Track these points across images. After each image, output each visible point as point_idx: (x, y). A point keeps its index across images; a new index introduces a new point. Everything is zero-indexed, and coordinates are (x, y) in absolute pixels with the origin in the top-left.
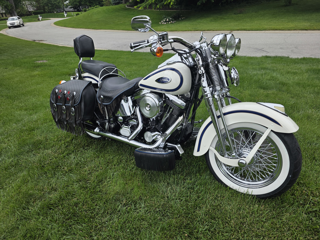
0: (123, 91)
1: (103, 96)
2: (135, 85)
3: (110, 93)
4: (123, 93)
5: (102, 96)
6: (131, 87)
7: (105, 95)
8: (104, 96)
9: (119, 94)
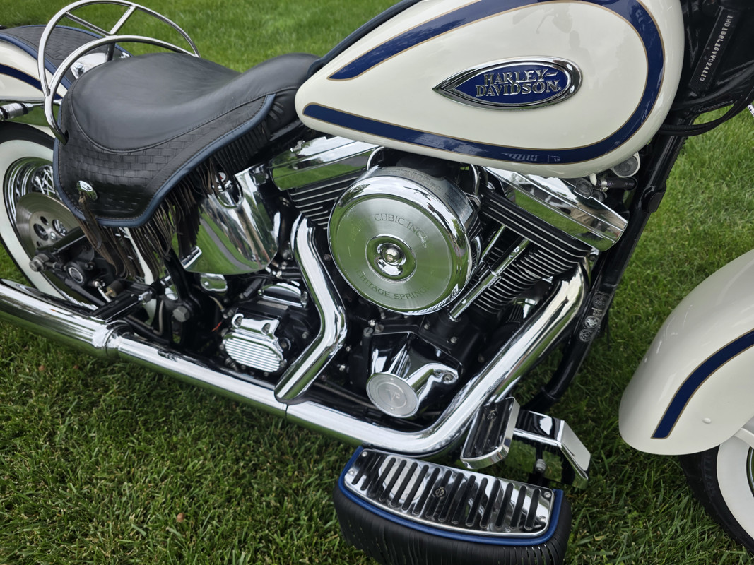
0: (205, 153)
1: (86, 180)
2: (271, 108)
3: (130, 168)
4: (206, 160)
5: (84, 185)
6: (248, 125)
7: (100, 177)
8: (96, 185)
9: (183, 172)
